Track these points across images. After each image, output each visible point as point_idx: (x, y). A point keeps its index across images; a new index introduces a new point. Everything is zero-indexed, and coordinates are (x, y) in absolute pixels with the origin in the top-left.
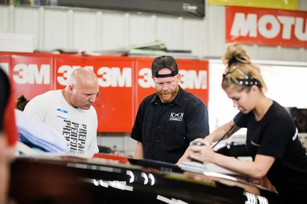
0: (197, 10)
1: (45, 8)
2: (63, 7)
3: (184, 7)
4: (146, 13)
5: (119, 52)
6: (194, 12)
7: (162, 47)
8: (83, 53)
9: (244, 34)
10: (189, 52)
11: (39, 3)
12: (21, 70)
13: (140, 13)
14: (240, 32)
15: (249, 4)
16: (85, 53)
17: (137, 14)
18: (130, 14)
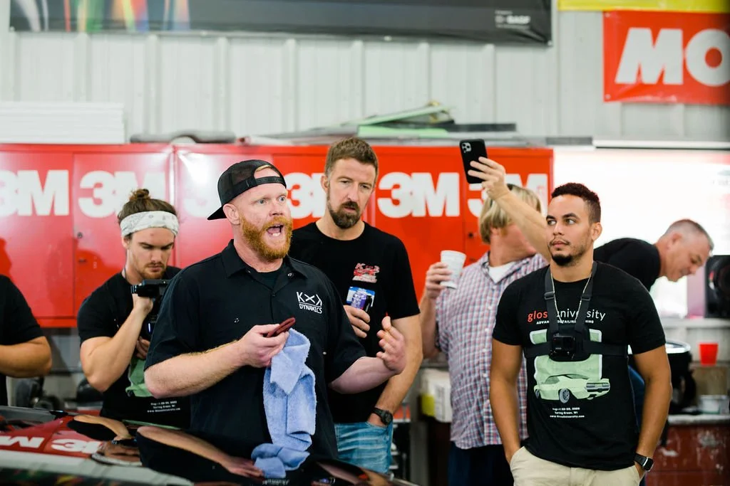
0: (531, 26)
1: (160, 36)
2: (204, 33)
3: (499, 19)
4: (405, 39)
5: (331, 135)
6: (525, 30)
7: (443, 118)
8: (242, 140)
9: (650, 78)
10: (510, 127)
11: (147, 26)
12: (99, 185)
13: (388, 38)
14: (639, 73)
15: (663, 7)
16: (247, 141)
17: (383, 41)
18: (365, 41)
